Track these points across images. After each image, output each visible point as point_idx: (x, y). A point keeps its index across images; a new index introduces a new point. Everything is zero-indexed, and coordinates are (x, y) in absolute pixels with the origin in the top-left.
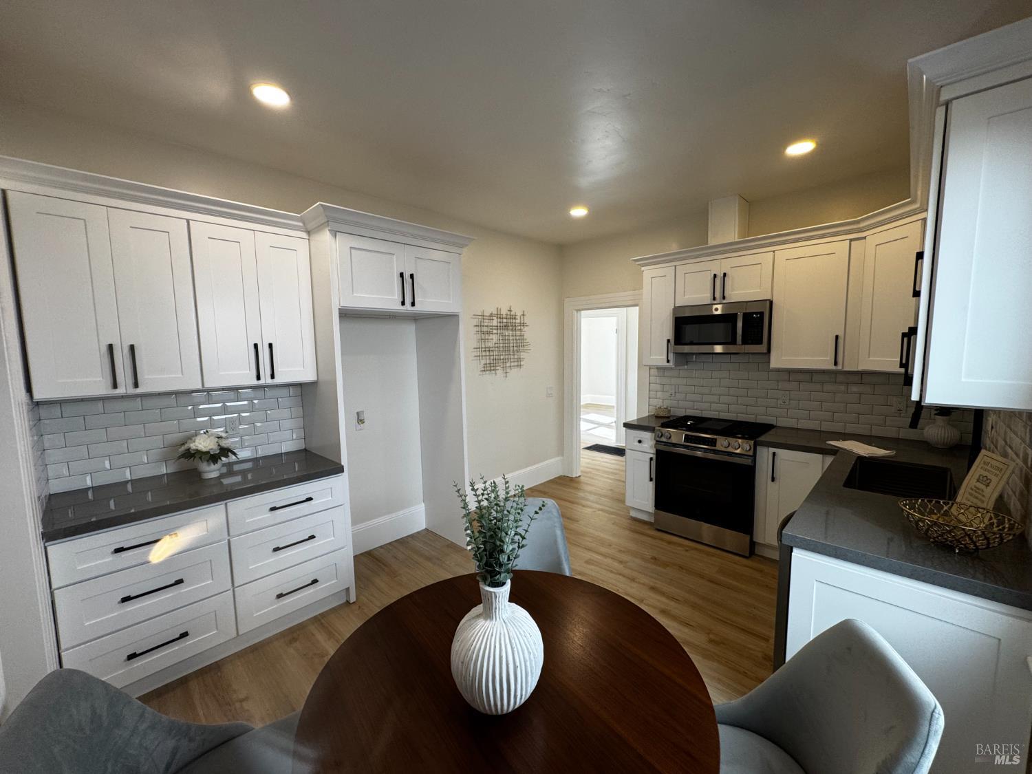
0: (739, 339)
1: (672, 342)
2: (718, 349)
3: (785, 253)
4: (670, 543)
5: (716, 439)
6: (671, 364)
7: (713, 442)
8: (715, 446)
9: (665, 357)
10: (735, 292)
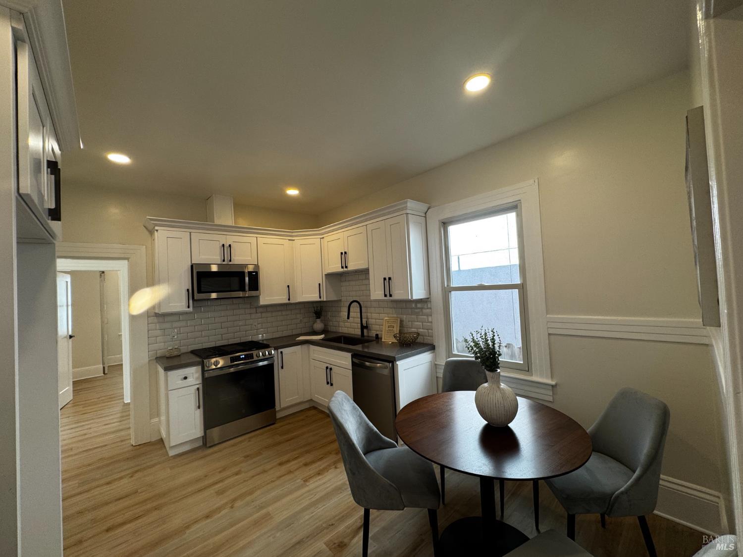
0: (247, 288)
2: (214, 295)
3: (264, 240)
5: (252, 354)
6: (191, 309)
7: (250, 356)
10: (237, 258)
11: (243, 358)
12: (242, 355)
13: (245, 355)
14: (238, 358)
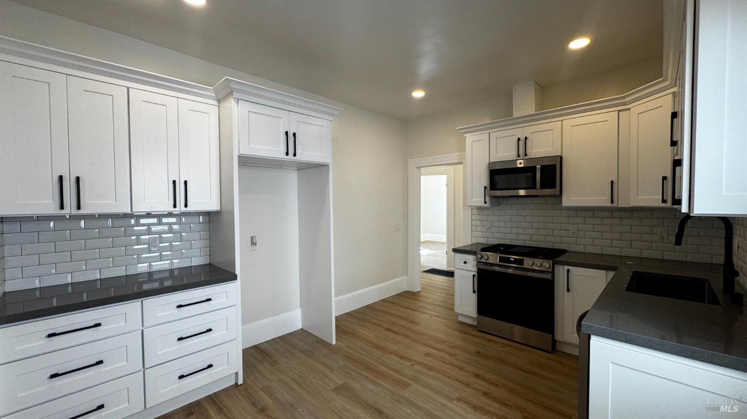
0: (538, 185)
1: (488, 188)
2: (522, 192)
3: (570, 122)
4: (489, 341)
5: (523, 260)
6: (488, 205)
7: (521, 262)
8: (523, 265)
9: (483, 200)
10: (534, 151)
11: (512, 260)
12: (512, 258)
13: (514, 259)
14: (508, 260)
